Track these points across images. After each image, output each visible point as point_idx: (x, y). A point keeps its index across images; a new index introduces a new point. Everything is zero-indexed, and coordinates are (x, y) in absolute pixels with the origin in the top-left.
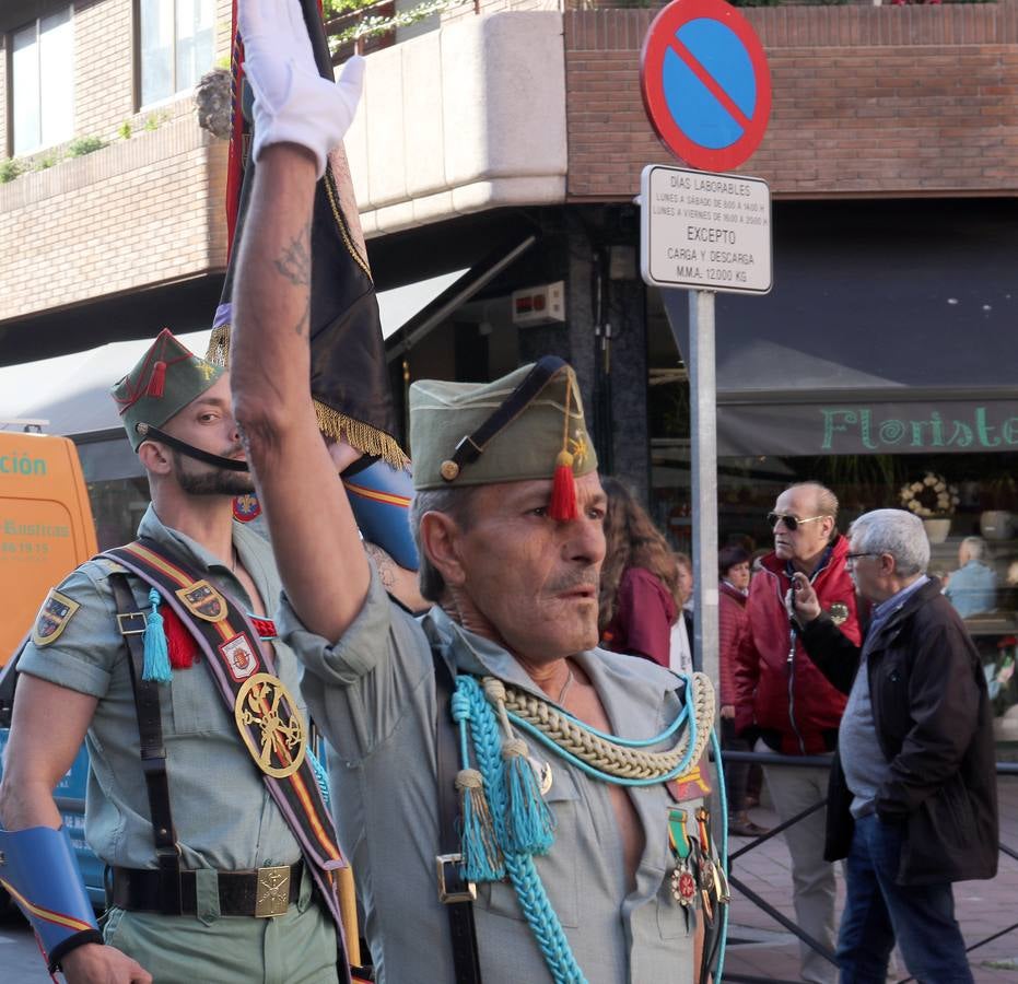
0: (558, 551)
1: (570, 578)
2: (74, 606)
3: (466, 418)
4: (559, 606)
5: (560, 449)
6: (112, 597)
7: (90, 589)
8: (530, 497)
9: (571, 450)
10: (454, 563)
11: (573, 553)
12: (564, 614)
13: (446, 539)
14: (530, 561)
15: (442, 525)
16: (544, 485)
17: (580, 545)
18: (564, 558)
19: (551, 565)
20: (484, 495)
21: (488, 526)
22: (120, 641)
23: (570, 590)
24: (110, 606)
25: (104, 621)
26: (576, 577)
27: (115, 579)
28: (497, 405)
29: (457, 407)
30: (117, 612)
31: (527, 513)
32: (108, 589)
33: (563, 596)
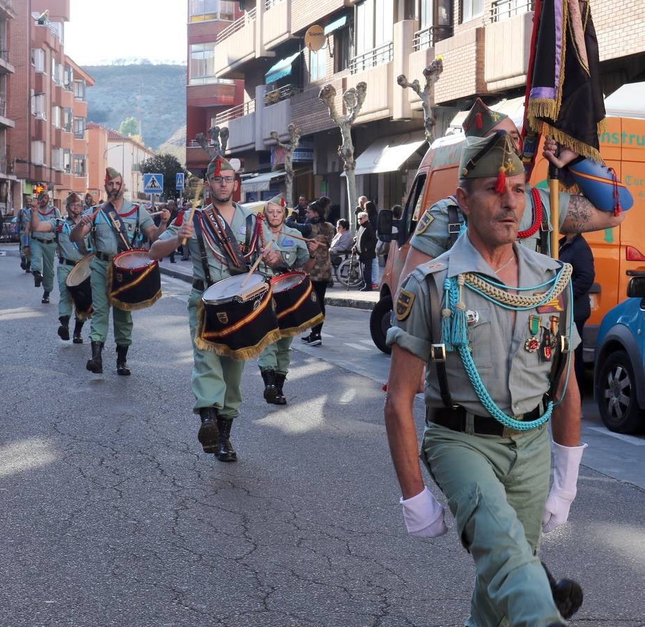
0: (499, 204)
1: (503, 215)
2: (432, 219)
3: (473, 152)
4: (498, 226)
5: (501, 166)
6: (448, 215)
7: (440, 213)
8: (490, 183)
9: (506, 166)
10: (466, 207)
11: (504, 205)
12: (500, 228)
13: (465, 198)
14: (489, 208)
15: (463, 192)
16: (495, 179)
17: (506, 202)
18: (501, 207)
19: (497, 210)
20: (476, 182)
21: (476, 194)
22: (449, 236)
23: (502, 219)
24: (447, 220)
25: (444, 226)
26: (505, 214)
27: (450, 207)
28: (482, 147)
29: (471, 148)
30: (449, 223)
31: (489, 189)
32: (446, 212)
33: (500, 222)
